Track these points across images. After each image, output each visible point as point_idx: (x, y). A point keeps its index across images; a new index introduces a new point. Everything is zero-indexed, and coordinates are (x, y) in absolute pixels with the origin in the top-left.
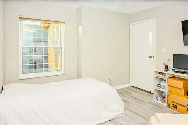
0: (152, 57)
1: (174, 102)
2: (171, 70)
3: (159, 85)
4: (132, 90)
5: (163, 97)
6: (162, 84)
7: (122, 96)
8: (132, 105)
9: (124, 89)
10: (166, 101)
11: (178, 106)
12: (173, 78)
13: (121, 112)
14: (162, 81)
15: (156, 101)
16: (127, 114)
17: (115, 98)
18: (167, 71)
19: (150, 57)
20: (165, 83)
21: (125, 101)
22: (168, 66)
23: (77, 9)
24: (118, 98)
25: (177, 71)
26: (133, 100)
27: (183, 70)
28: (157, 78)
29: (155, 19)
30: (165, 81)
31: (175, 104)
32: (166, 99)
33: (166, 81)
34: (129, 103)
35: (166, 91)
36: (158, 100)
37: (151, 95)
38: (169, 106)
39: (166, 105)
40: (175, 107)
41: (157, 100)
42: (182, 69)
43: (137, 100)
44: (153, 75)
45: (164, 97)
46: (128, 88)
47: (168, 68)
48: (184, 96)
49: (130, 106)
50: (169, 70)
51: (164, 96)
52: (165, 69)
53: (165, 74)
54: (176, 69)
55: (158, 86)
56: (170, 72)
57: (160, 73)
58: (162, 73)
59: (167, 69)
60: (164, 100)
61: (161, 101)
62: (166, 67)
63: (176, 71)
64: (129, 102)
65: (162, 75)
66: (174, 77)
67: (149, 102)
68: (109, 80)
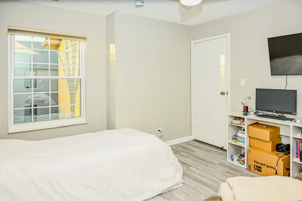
0: (224, 94)
1: (257, 162)
2: (253, 113)
3: (236, 136)
4: (195, 146)
5: (241, 155)
6: (239, 134)
7: (180, 156)
8: (195, 170)
9: (182, 145)
10: (245, 161)
11: (264, 168)
12: (255, 126)
13: (177, 181)
14: (240, 131)
15: (230, 161)
16: (186, 183)
17: (168, 159)
18: (246, 115)
19: (222, 94)
20: (244, 134)
21: (183, 163)
22: (249, 108)
23: (107, 16)
24: (173, 158)
25: (261, 114)
26: (195, 161)
27: (271, 113)
28: (231, 125)
29: (229, 35)
30: (244, 130)
31: (258, 165)
32: (245, 158)
33: (245, 129)
34: (190, 166)
35: (245, 145)
36: (234, 160)
37: (224, 152)
38: (249, 168)
39: (245, 166)
40: (259, 169)
41: (232, 160)
42: (268, 111)
43: (202, 161)
44: (227, 121)
45: (243, 156)
46: (188, 143)
47: (249, 110)
48: (272, 152)
49: (190, 170)
50: (251, 113)
51: (242, 154)
52: (244, 111)
53: (243, 119)
54: (261, 111)
55: (234, 139)
56: (252, 116)
57: (236, 118)
58: (239, 118)
59: (247, 111)
60: (243, 159)
61: (238, 162)
62: (246, 109)
63: (259, 114)
64: (190, 164)
65: (239, 121)
66: (257, 124)
67: (221, 164)
68: (159, 131)
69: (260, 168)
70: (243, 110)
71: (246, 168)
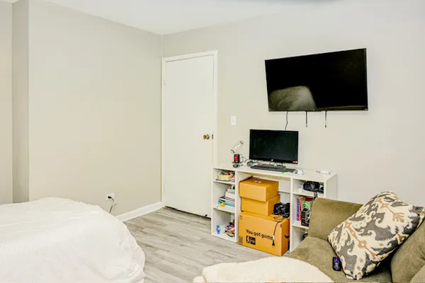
0: (208, 138)
1: (250, 232)
2: (245, 164)
3: (223, 197)
4: (166, 218)
5: (231, 224)
6: (228, 195)
7: (142, 235)
8: (165, 254)
9: (148, 218)
10: (236, 232)
11: (258, 239)
12: (248, 182)
13: (138, 274)
14: (228, 190)
15: (214, 233)
16: (151, 278)
17: (120, 243)
18: (237, 166)
19: (206, 137)
20: (234, 193)
21: (147, 245)
22: (241, 156)
23: (13, 4)
24: (129, 240)
25: (256, 164)
26: (166, 239)
27: (267, 163)
28: (218, 183)
29: (215, 52)
30: (234, 188)
31: (253, 236)
32: (236, 228)
33: (236, 188)
34: (158, 249)
35: (235, 210)
36: (221, 232)
37: (207, 222)
38: (240, 241)
39: (235, 239)
40: (252, 241)
41: (218, 231)
42: (264, 160)
43: (174, 238)
44: (213, 176)
45: (232, 224)
46: (156, 214)
47: (241, 160)
48: (269, 215)
49: (157, 255)
50: (243, 163)
51: (232, 221)
52: (235, 162)
53: (233, 172)
54: (256, 161)
55: (220, 202)
56: (245, 169)
57: (224, 172)
58: (228, 172)
59: (239, 162)
60: (233, 229)
61: (226, 234)
62: (237, 159)
63: (254, 164)
64: (157, 246)
65: (228, 176)
66: (251, 179)
67: (203, 240)
68: (109, 197)
69: (254, 239)
70: (233, 161)
71: (236, 241)
